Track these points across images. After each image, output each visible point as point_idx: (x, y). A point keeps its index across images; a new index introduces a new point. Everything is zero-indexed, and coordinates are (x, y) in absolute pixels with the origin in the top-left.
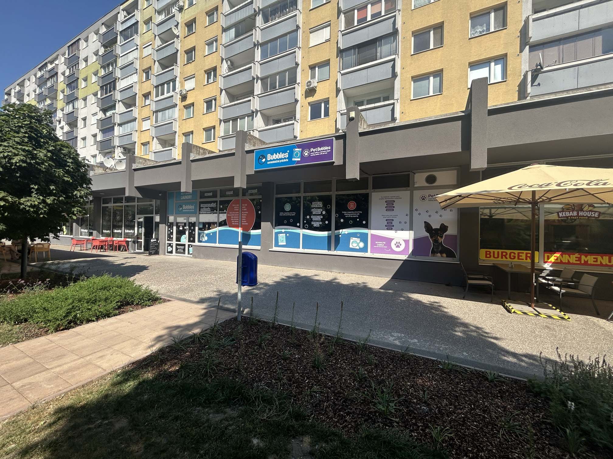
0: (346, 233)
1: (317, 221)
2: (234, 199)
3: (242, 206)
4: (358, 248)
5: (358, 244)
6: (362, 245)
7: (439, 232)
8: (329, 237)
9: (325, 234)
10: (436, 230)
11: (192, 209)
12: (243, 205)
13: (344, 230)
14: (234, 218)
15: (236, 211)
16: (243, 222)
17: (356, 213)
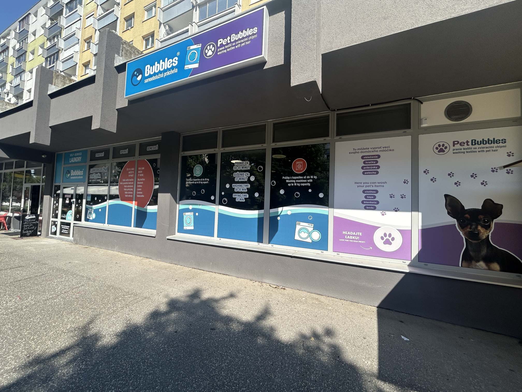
0: (289, 213)
1: (242, 193)
2: (128, 160)
3: (138, 170)
4: (309, 240)
5: (310, 234)
6: (316, 236)
7: (481, 217)
8: (260, 220)
9: (254, 214)
10: (474, 212)
11: (81, 176)
12: (140, 169)
13: (285, 208)
14: (127, 188)
15: (131, 178)
16: (138, 193)
17: (307, 179)
